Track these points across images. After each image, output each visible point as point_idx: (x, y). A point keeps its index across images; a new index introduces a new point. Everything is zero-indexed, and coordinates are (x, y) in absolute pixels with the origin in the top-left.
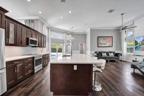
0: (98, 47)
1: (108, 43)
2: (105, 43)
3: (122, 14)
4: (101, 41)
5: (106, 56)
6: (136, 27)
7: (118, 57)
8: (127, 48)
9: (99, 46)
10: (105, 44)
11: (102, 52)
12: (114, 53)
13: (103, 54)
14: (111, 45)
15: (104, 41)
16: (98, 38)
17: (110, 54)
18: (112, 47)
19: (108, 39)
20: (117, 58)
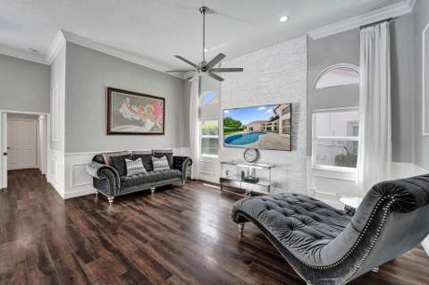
0: (109, 133)
1: (148, 121)
2: (137, 118)
3: (204, 10)
4: (125, 109)
5: (144, 170)
6: (241, 70)
7: (181, 170)
8: (203, 139)
9: (113, 130)
10: (140, 123)
11: (128, 156)
12: (168, 155)
13: (128, 168)
14: (160, 127)
15: (135, 109)
16: (109, 93)
17: (157, 162)
18: (163, 134)
19: (150, 106)
20: (178, 176)
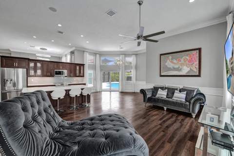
0: (161, 76)
2: (176, 66)
16: (160, 57)
18: (199, 76)
